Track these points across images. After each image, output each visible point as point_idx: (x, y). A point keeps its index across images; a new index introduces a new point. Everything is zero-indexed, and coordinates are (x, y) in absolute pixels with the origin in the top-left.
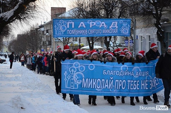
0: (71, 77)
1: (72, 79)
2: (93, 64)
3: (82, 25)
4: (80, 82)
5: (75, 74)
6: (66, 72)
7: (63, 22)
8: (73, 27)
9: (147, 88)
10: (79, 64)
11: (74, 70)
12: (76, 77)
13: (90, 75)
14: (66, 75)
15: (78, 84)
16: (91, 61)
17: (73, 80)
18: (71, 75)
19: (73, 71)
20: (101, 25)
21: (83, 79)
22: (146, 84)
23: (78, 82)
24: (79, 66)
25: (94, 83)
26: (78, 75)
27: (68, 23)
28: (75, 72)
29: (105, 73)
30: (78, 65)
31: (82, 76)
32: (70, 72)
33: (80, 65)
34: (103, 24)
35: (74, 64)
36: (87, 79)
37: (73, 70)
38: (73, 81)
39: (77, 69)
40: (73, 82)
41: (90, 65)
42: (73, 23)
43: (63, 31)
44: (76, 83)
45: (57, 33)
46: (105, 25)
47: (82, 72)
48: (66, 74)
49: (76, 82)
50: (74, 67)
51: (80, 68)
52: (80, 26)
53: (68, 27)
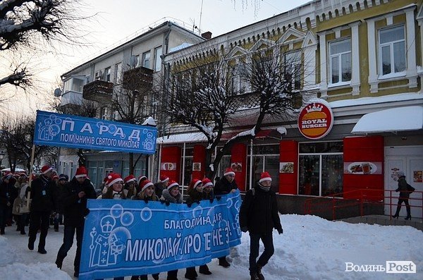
0: (103, 239)
1: (105, 244)
2: (148, 209)
3: (87, 128)
4: (121, 250)
5: (112, 233)
6: (94, 229)
7: (56, 119)
8: (72, 130)
9: (222, 243)
10: (123, 209)
11: (112, 221)
12: (115, 240)
13: (142, 232)
14: (93, 237)
15: (116, 253)
16: (147, 202)
17: (108, 246)
18: (103, 234)
19: (108, 225)
20: (117, 133)
21: (129, 242)
22: (220, 236)
23: (117, 251)
24: (122, 214)
25: (150, 249)
26: (118, 234)
27: (64, 122)
28: (113, 227)
29: (167, 226)
30: (120, 211)
31: (126, 236)
32: (102, 227)
33: (124, 211)
34: (119, 132)
35: (112, 209)
36: (137, 241)
37: (108, 222)
38: (107, 249)
39: (118, 220)
40: (107, 251)
41: (143, 209)
42: (73, 123)
43: (53, 135)
44: (113, 252)
45: (42, 137)
46: (122, 133)
47: (126, 227)
48: (93, 234)
49: (114, 250)
50: (112, 216)
51: (124, 217)
52: (84, 129)
53: (63, 128)
